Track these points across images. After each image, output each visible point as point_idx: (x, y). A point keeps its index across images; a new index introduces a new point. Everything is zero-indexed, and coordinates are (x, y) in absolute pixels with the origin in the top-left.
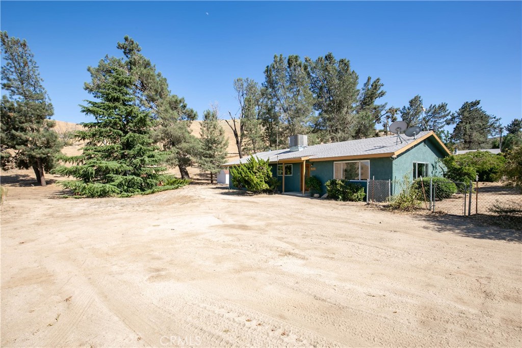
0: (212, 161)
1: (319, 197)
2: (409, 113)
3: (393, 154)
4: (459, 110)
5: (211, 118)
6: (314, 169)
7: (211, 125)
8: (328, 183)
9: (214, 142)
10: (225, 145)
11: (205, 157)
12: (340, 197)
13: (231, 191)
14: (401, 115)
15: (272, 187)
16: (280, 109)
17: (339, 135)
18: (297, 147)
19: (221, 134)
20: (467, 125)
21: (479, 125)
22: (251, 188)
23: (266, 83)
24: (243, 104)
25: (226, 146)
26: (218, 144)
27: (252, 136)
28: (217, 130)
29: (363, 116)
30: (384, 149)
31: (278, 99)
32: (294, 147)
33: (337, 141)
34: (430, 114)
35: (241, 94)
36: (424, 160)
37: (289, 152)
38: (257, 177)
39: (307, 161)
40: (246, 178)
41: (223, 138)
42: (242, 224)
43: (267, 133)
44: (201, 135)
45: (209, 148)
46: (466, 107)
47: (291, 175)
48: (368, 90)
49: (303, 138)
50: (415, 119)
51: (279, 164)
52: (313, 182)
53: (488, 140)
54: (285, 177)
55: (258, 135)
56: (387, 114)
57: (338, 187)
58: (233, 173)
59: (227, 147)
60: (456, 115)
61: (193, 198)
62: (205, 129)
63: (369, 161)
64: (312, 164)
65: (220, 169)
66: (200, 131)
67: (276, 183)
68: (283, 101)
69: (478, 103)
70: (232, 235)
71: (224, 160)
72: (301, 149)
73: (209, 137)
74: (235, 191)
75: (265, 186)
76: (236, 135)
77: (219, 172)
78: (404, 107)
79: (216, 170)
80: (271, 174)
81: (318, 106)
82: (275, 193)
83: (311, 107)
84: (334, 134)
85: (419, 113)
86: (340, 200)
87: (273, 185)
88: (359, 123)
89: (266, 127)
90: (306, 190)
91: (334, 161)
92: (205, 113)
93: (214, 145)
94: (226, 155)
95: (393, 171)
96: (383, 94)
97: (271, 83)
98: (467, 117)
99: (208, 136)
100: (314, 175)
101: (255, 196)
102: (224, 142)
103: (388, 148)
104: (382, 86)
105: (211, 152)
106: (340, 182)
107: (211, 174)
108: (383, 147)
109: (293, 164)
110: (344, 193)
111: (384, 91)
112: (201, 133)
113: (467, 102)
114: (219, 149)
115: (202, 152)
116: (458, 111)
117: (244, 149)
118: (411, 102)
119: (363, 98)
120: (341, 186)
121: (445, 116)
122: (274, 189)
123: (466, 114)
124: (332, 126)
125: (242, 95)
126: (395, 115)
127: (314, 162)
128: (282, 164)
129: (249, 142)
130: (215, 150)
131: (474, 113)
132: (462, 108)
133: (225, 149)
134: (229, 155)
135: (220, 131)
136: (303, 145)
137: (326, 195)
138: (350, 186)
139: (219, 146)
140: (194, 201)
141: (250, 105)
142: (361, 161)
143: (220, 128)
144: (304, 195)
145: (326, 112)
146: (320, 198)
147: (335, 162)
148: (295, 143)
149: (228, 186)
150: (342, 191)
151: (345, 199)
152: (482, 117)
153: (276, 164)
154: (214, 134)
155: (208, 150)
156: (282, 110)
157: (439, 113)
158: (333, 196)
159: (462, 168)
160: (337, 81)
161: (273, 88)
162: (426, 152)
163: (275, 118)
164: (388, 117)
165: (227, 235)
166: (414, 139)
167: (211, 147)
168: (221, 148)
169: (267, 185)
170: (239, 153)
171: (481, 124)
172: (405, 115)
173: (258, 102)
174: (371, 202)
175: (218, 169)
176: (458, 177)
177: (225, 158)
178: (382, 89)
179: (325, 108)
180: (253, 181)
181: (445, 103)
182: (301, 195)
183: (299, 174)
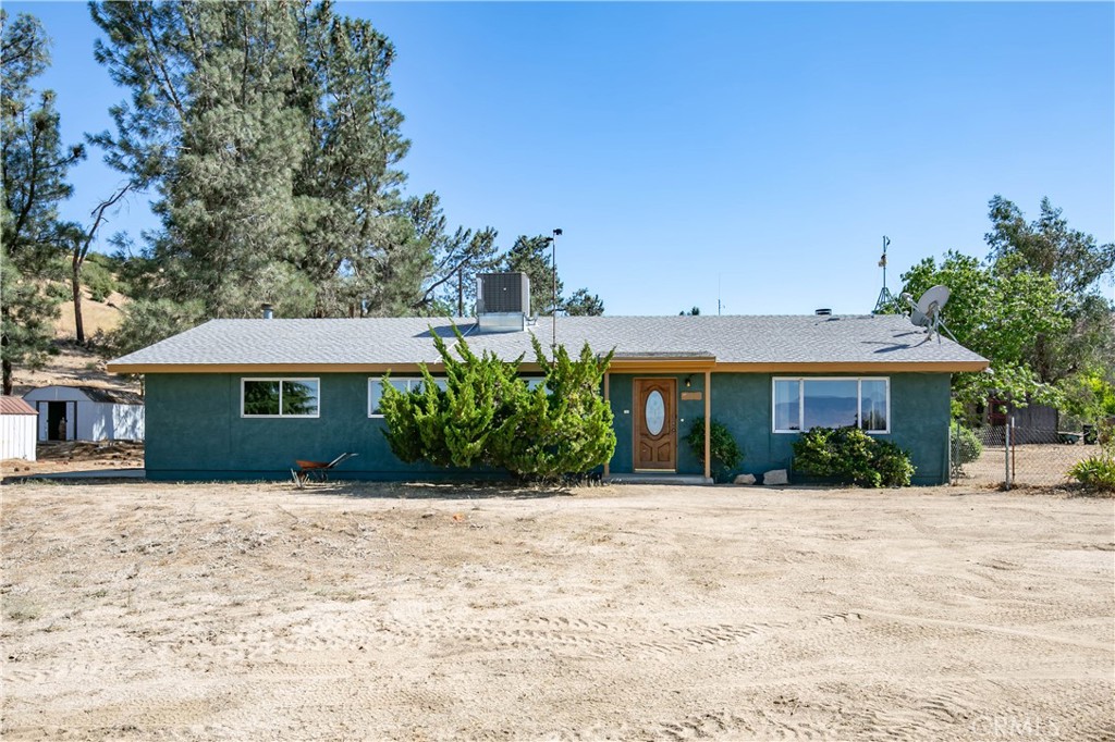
1: (755, 484)
6: (698, 396)
63: (887, 379)
64: (689, 381)
72: (526, 326)
91: (772, 374)
100: (696, 415)
127: (692, 374)
142: (863, 378)
144: (710, 480)
147: (776, 379)
181: (493, 230)
182: (699, 480)
183: (626, 412)
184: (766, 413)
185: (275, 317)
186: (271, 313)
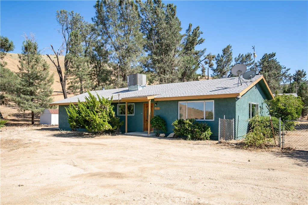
0: (33, 99)
1: (164, 137)
2: (223, 60)
3: (238, 94)
4: (261, 60)
5: (32, 50)
6: (159, 108)
7: (33, 59)
8: (176, 122)
9: (37, 78)
10: (49, 81)
11: (24, 94)
12: (189, 136)
13: (64, 132)
14: (216, 61)
15: (115, 127)
16: (111, 47)
17: (168, 76)
18: (136, 86)
19: (45, 69)
20: (266, 73)
21: (275, 73)
22: (93, 129)
23: (96, 19)
24: (67, 39)
25: (50, 83)
26: (42, 80)
27: (79, 73)
28: (40, 65)
29: (188, 60)
30: (228, 90)
31: (109, 37)
32: (133, 86)
33: (165, 82)
34: (239, 62)
35: (65, 28)
36: (256, 101)
37: (128, 91)
38: (99, 117)
39: (152, 100)
40: (87, 118)
41: (47, 74)
42: (111, 171)
43: (94, 71)
44: (20, 69)
45: (30, 85)
46: (266, 58)
47: (134, 115)
48: (190, 36)
49: (142, 78)
50: (227, 65)
51: (120, 103)
52: (159, 122)
53: (280, 86)
54: (128, 116)
55: (86, 73)
56: (205, 60)
57: (187, 126)
58: (69, 112)
59: (52, 83)
60: (258, 64)
61: (22, 143)
62: (24, 62)
63: (213, 101)
64: (156, 104)
65: (43, 109)
66: (19, 64)
67: (119, 123)
68: (114, 39)
69: (274, 55)
70: (109, 186)
71: (49, 98)
72: (140, 89)
73: (30, 72)
74: (69, 132)
75: (108, 126)
76: (60, 72)
77: (43, 111)
78: (219, 54)
79: (40, 109)
80: (113, 113)
81: (147, 47)
82: (118, 134)
83: (141, 47)
84: (163, 76)
85: (230, 60)
86: (189, 140)
87: (116, 125)
88: (185, 65)
89: (93, 65)
90: (151, 130)
91: (178, 101)
92: (25, 44)
93: (37, 81)
94: (51, 93)
95: (236, 111)
96: (202, 41)
97: (102, 20)
98: (266, 67)
99: (28, 71)
100: (158, 114)
101: (97, 137)
102: (48, 78)
103: (231, 89)
104: (202, 33)
105: (32, 88)
106: (188, 121)
107: (33, 114)
108: (226, 88)
109: (136, 103)
110: (192, 132)
111: (203, 38)
112: (20, 67)
113: (266, 54)
114: (43, 86)
115: (20, 89)
116: (259, 61)
117: (70, 87)
118: (224, 51)
119: (185, 43)
120: (189, 125)
121: (250, 65)
122: (116, 129)
123: (265, 64)
124: (160, 68)
125: (67, 29)
126: (212, 61)
127: (157, 101)
128: (125, 103)
129: (76, 80)
130: (37, 86)
131: (271, 63)
132: (263, 59)
133: (50, 86)
134: (53, 94)
135: (44, 66)
136: (142, 84)
137: (172, 135)
138: (198, 125)
139: (42, 83)
140: (26, 145)
141: (77, 40)
142: (206, 101)
143: (43, 63)
144: (149, 135)
145: (155, 54)
146: (166, 137)
147: (180, 102)
148: (134, 82)
149: (58, 127)
150: (190, 130)
151: (193, 138)
152: (277, 67)
153: (118, 103)
154: (36, 69)
155: (29, 86)
156: (113, 48)
157: (245, 62)
158: (181, 135)
159: (286, 108)
160: (164, 25)
161: (105, 25)
162: (256, 94)
163: (105, 55)
164: (206, 63)
165: (104, 187)
166: (251, 81)
167: (32, 83)
168: (45, 84)
169: (109, 125)
170: (63, 92)
171: (276, 73)
172: (219, 62)
173: (85, 38)
174: (222, 140)
175: (41, 109)
176: (283, 117)
177: (50, 96)
178: (201, 36)
179: (155, 51)
180: (95, 121)
181: (250, 53)
182: (146, 135)
183: (142, 113)
184: (176, 114)
185: (105, 89)
186: (104, 89)
